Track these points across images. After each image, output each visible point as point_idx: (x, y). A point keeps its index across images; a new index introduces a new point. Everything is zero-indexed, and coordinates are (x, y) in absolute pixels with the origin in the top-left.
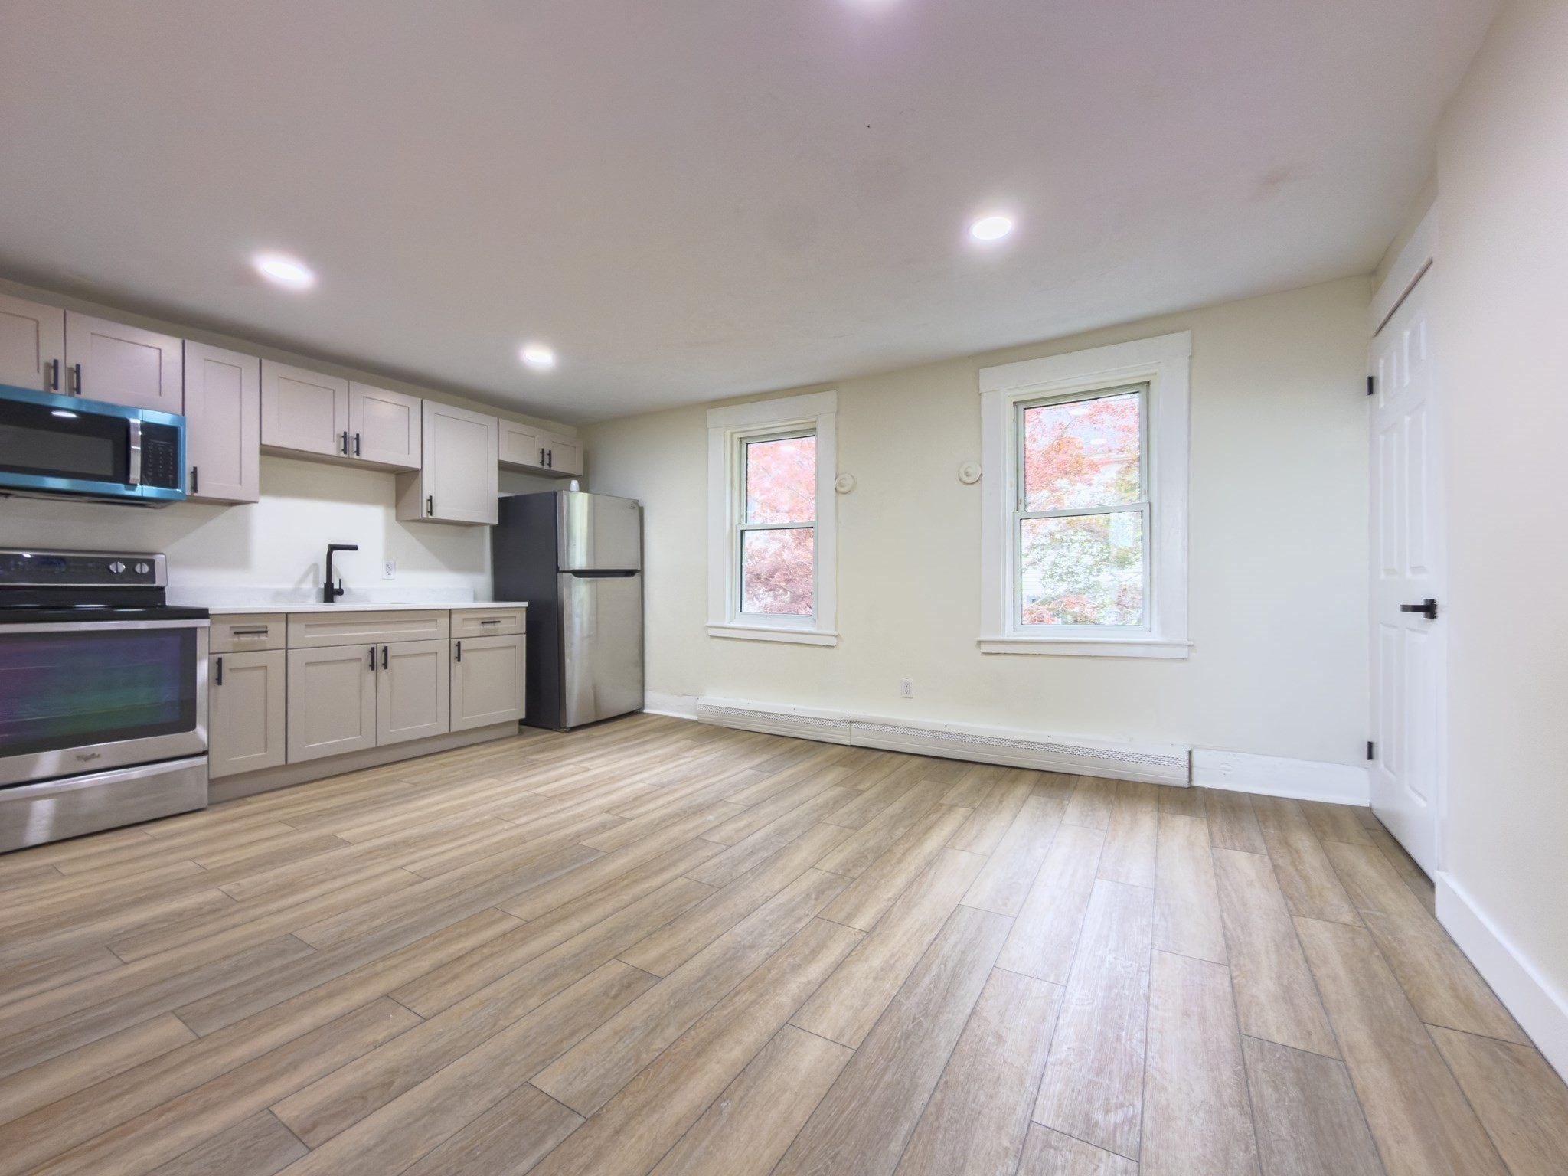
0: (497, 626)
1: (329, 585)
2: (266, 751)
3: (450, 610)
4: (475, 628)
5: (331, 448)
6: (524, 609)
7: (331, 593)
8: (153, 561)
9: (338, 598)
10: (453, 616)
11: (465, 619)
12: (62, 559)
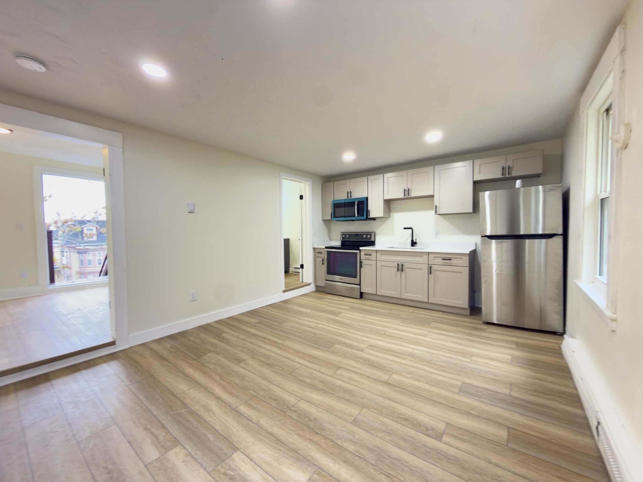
0: (451, 261)
1: (412, 241)
2: (372, 288)
3: (428, 252)
4: (440, 261)
5: (402, 196)
6: (468, 255)
7: (413, 244)
8: (371, 234)
9: (415, 245)
10: (429, 255)
11: (435, 257)
12: (358, 234)
